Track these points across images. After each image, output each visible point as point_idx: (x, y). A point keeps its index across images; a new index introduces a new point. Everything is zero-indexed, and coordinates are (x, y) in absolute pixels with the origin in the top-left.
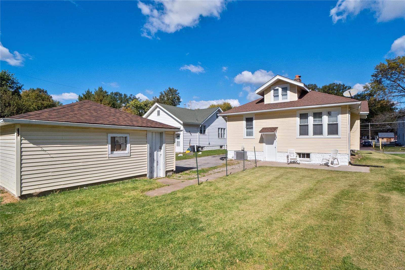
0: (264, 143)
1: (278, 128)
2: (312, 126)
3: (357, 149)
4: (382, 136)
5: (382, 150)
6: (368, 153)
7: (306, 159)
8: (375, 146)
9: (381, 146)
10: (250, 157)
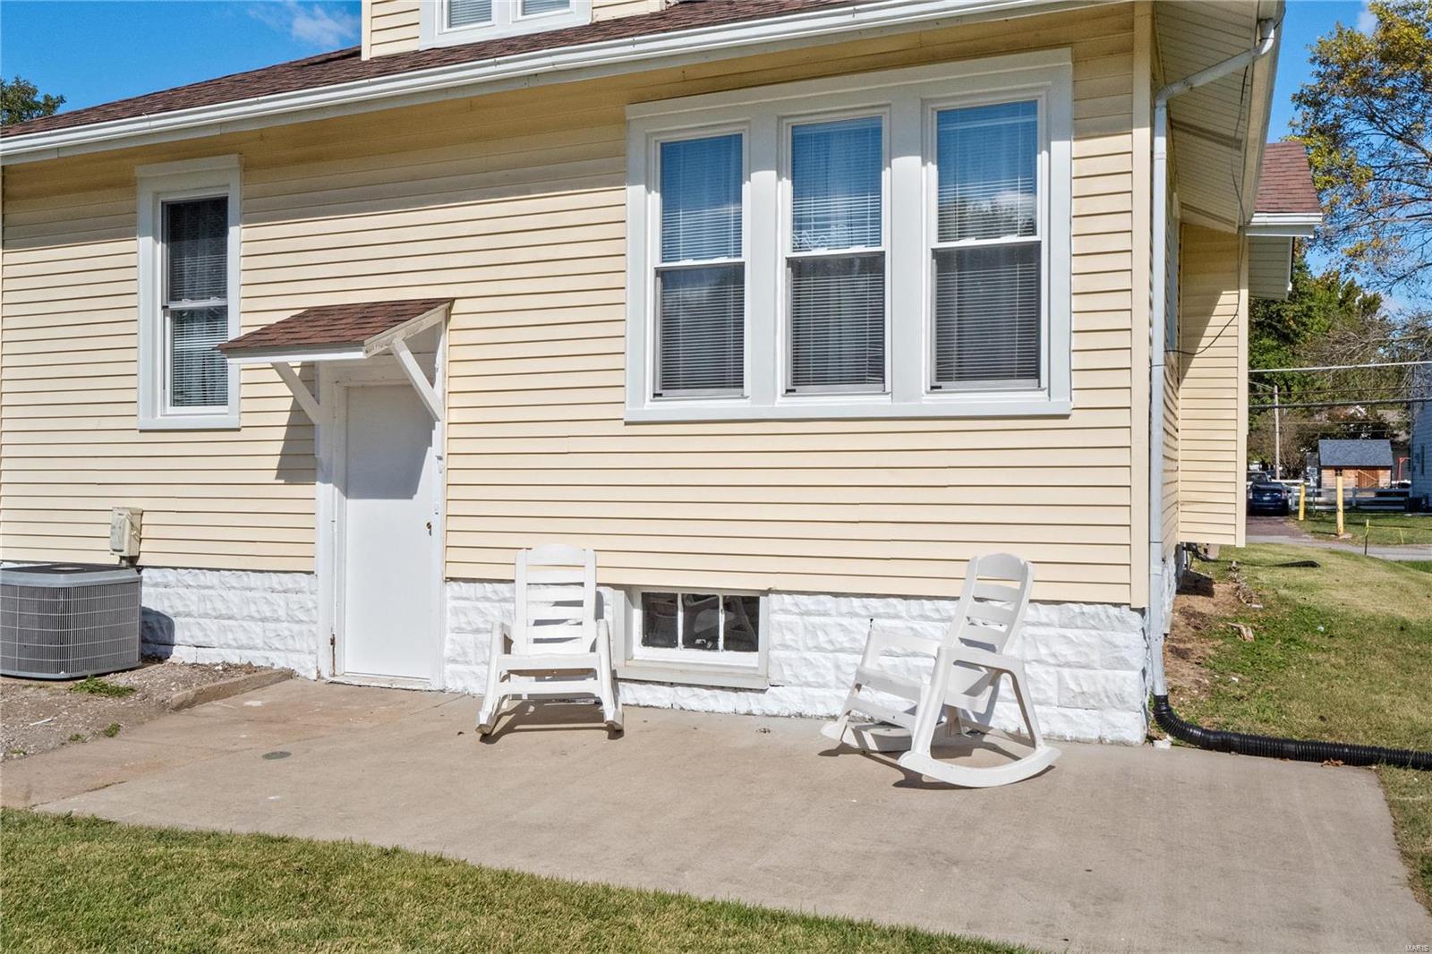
0: (326, 481)
1: (458, 307)
2: (781, 279)
3: (1229, 541)
4: (1338, 454)
5: (1348, 536)
6: (1288, 559)
7: (724, 658)
8: (1306, 512)
9: (1345, 511)
10: (201, 639)
